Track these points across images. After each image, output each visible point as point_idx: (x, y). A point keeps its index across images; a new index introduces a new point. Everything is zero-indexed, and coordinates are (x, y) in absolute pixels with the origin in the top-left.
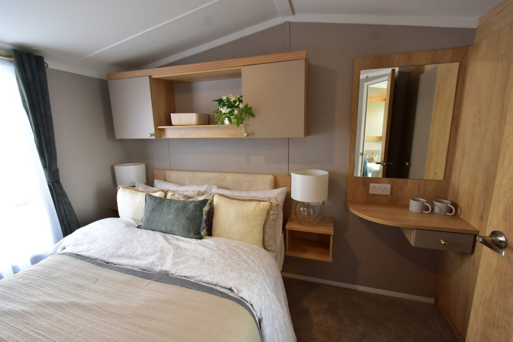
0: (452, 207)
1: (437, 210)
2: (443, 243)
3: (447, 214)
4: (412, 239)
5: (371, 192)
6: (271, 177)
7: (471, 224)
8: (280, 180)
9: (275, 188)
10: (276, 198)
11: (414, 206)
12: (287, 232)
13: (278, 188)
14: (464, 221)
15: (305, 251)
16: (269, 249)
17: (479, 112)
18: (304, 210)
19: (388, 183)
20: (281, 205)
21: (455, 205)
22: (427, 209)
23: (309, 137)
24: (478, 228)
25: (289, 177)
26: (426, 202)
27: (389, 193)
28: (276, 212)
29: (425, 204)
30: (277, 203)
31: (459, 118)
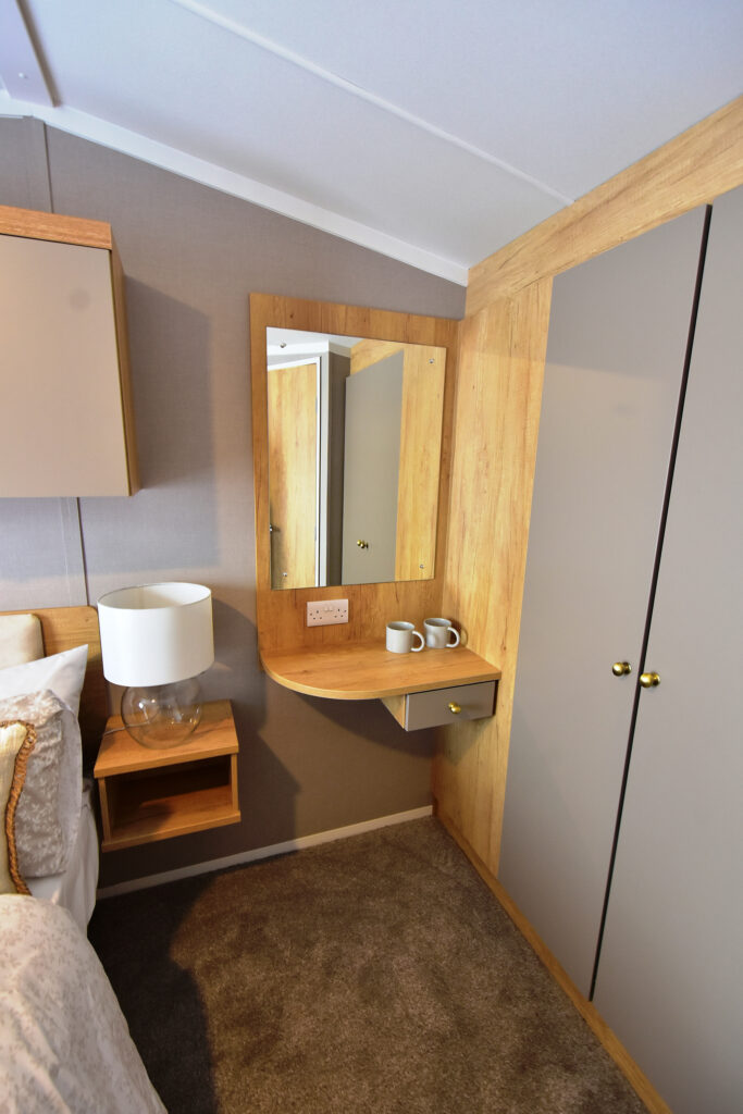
0: (455, 631)
1: (432, 640)
2: (454, 710)
3: (448, 645)
4: (403, 716)
5: (311, 622)
6: (27, 622)
7: (487, 659)
8: (60, 626)
9: (45, 654)
10: (50, 692)
11: (395, 641)
12: (102, 784)
13: (55, 652)
14: (474, 654)
15: (163, 814)
16: (38, 874)
17: (485, 449)
18: (148, 708)
19: (344, 597)
20: (73, 709)
21: (456, 625)
22: (417, 642)
23: (144, 494)
24: (499, 667)
25: (94, 612)
26: (415, 630)
27: (345, 619)
28: (53, 742)
29: (414, 633)
30: (58, 708)
31: (450, 456)
